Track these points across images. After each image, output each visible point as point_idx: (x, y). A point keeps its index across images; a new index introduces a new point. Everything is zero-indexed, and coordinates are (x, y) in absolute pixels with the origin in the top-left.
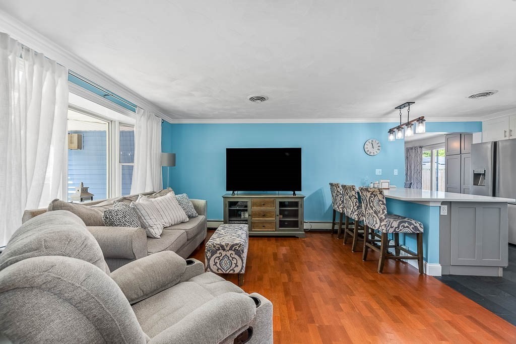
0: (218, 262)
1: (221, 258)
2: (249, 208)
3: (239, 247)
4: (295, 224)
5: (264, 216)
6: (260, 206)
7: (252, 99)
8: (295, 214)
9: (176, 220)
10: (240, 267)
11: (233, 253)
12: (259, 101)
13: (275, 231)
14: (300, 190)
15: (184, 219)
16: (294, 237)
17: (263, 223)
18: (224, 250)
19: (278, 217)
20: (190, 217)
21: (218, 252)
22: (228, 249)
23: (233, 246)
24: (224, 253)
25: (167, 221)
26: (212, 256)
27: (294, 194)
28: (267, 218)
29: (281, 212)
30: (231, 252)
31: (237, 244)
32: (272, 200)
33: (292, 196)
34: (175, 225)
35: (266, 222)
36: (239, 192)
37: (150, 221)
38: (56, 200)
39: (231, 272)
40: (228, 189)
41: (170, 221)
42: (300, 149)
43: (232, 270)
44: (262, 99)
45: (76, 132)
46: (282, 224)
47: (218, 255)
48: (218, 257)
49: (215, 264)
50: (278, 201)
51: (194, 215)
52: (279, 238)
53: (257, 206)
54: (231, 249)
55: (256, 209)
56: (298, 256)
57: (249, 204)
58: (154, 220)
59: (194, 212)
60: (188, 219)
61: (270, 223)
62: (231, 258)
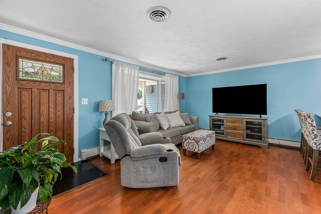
0: (188, 144)
1: (189, 143)
2: (225, 123)
3: (197, 139)
4: (260, 138)
5: (235, 129)
6: (232, 123)
7: (218, 60)
8: (260, 130)
9: (178, 124)
10: (197, 149)
11: (194, 142)
12: (222, 60)
13: (243, 140)
14: (266, 114)
15: (182, 124)
16: (258, 146)
17: (234, 134)
18: (190, 139)
19: (245, 132)
20: (186, 124)
21: (188, 140)
22: (192, 139)
23: (194, 138)
24: (190, 141)
25: (173, 124)
26: (185, 141)
27: (261, 117)
28: (237, 131)
29: (248, 128)
30: (193, 141)
31: (196, 138)
32: (240, 119)
33: (259, 118)
34: (178, 127)
35: (236, 133)
36: (222, 114)
37: (163, 122)
38: (133, 112)
39: (193, 151)
40: (213, 112)
41: (175, 125)
42: (266, 85)
43: (194, 150)
44: (224, 59)
45: (151, 86)
46: (248, 136)
47: (187, 141)
48: (188, 142)
49: (187, 145)
50: (244, 121)
51: (189, 123)
52: (245, 145)
53: (230, 123)
54: (193, 140)
55: (229, 124)
56: (248, 156)
57: (225, 121)
58: (164, 122)
59: (190, 122)
60: (185, 125)
61: (239, 134)
62: (193, 144)
